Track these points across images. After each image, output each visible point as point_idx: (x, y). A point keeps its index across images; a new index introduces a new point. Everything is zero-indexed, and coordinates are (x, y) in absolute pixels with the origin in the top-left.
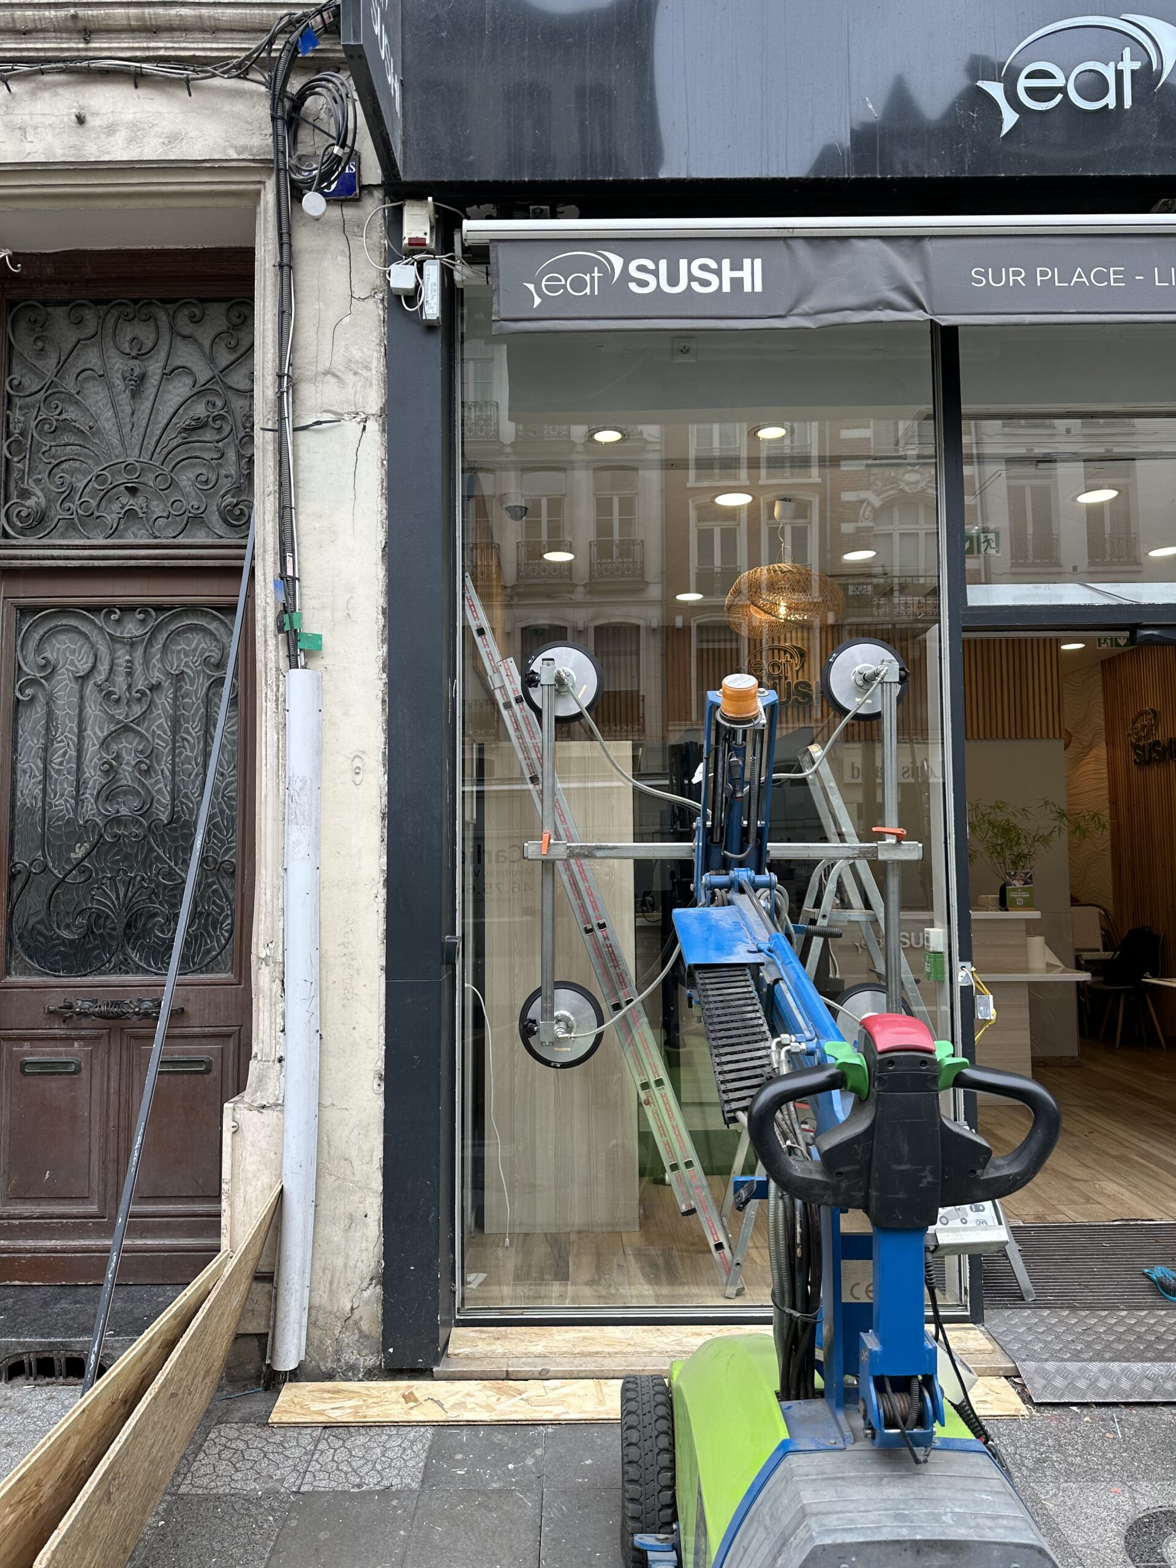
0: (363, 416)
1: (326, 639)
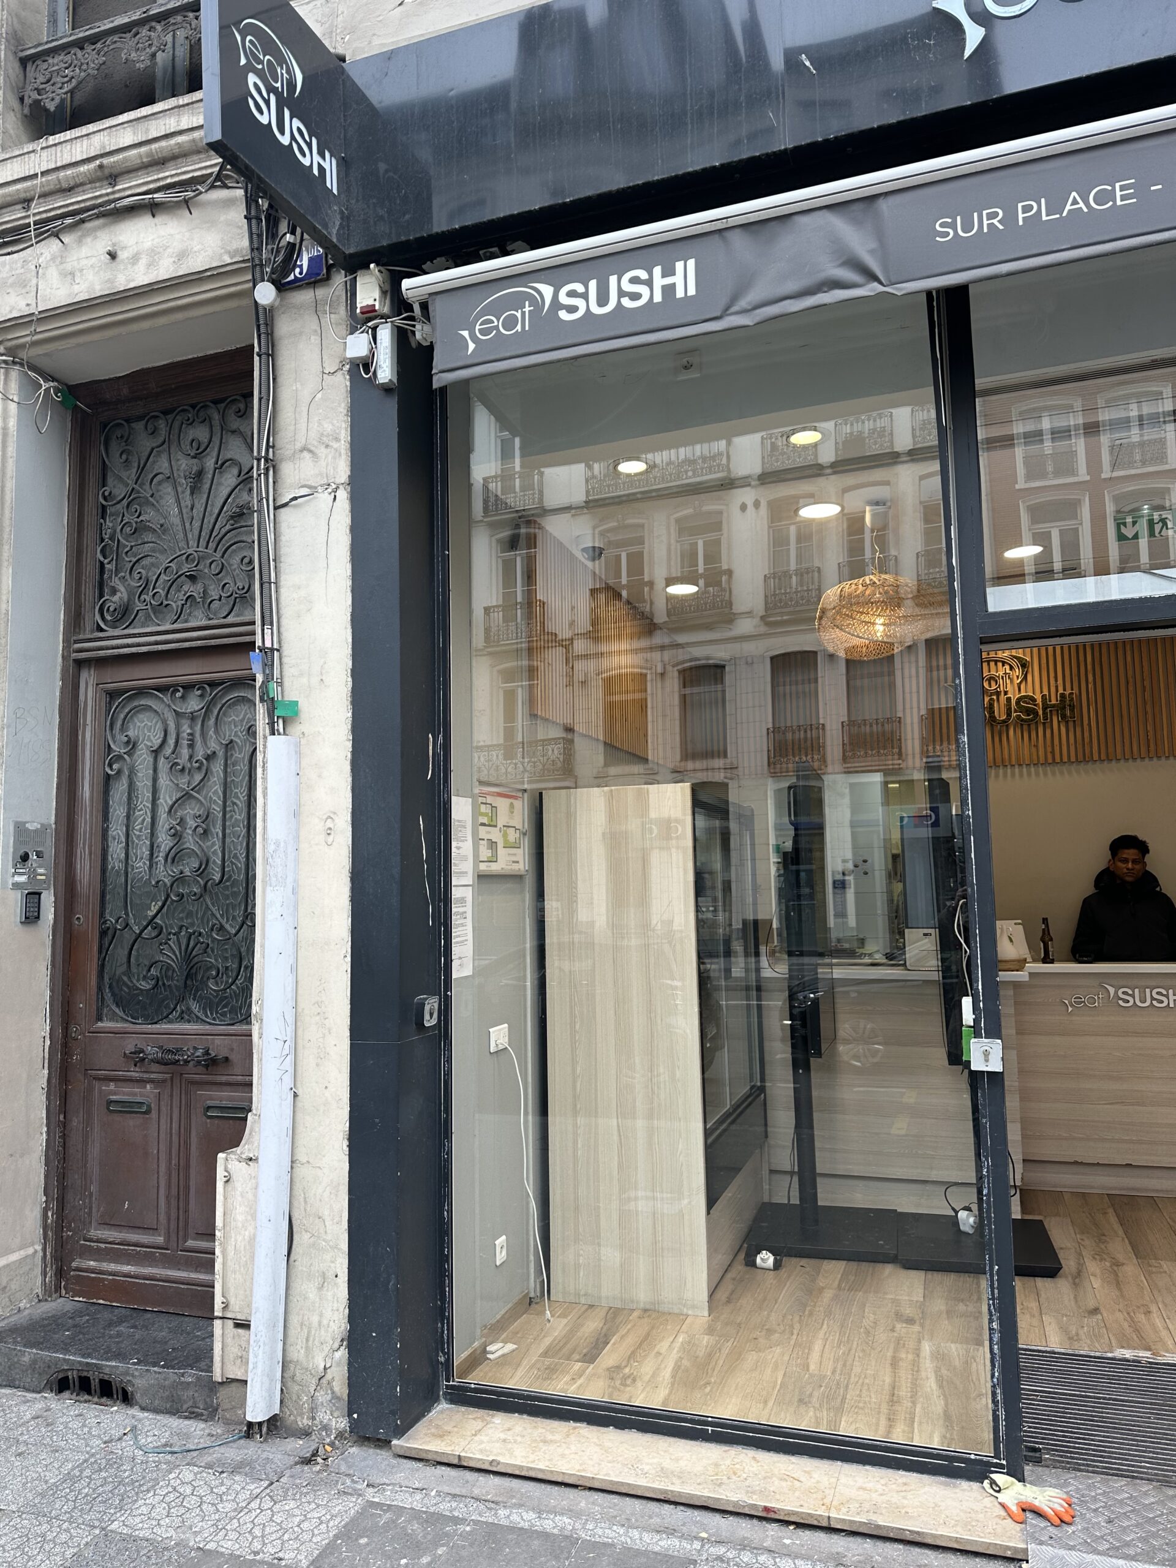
0: (334, 486)
1: (303, 705)
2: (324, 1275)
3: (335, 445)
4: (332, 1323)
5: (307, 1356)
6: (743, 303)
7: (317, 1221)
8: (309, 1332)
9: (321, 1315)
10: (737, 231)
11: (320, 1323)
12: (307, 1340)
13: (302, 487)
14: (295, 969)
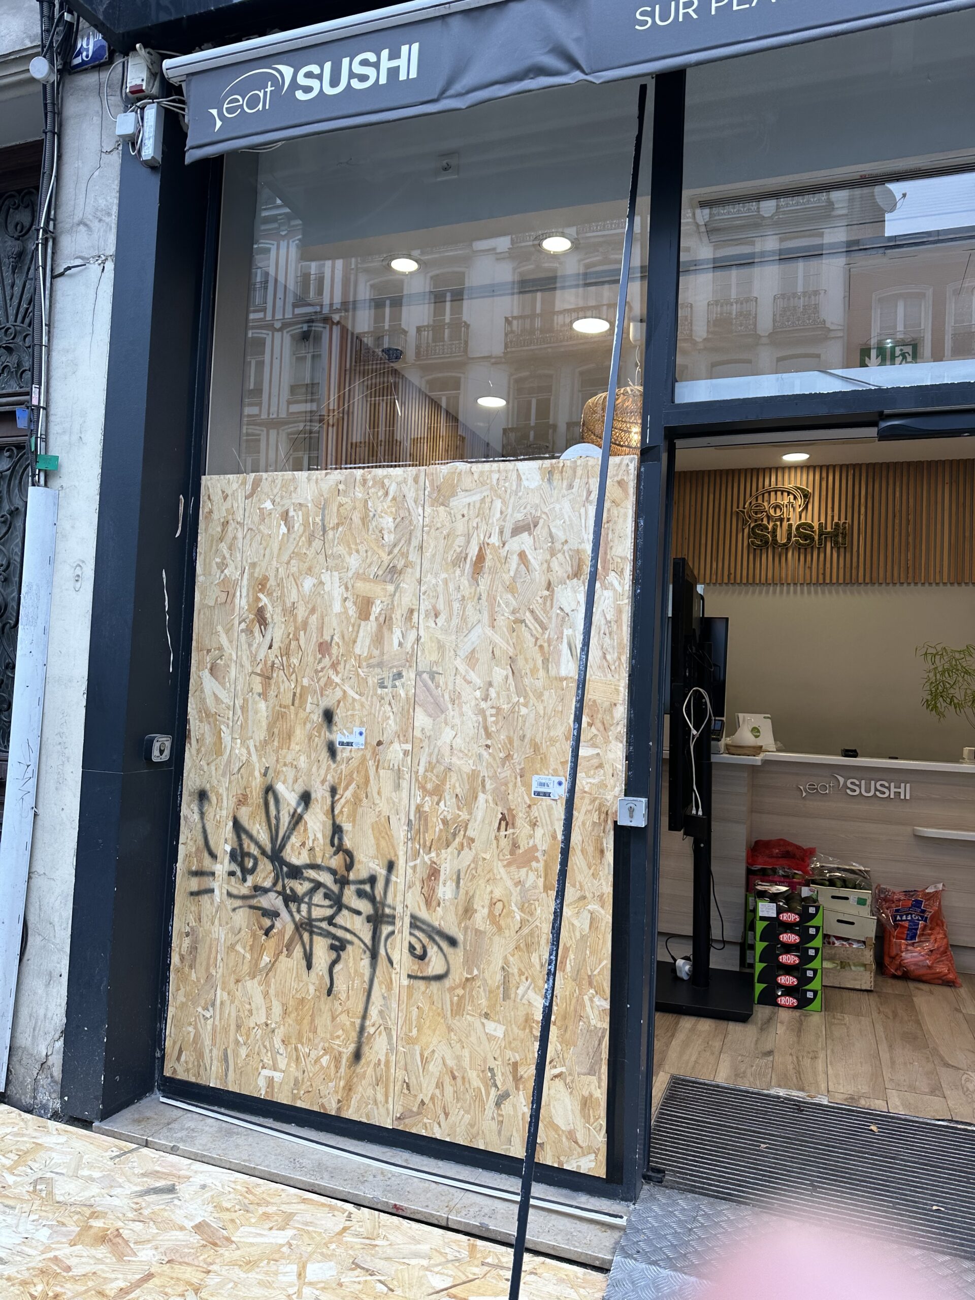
0: (103, 258)
1: (64, 459)
2: (50, 974)
3: (107, 219)
4: (55, 1016)
5: (33, 1044)
6: (458, 87)
7: (49, 926)
8: (36, 1023)
9: (47, 1009)
10: (458, 17)
11: (45, 1016)
12: (34, 1030)
13: (77, 258)
14: (42, 702)
